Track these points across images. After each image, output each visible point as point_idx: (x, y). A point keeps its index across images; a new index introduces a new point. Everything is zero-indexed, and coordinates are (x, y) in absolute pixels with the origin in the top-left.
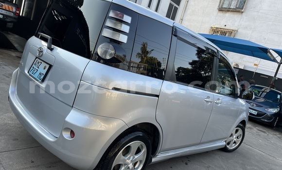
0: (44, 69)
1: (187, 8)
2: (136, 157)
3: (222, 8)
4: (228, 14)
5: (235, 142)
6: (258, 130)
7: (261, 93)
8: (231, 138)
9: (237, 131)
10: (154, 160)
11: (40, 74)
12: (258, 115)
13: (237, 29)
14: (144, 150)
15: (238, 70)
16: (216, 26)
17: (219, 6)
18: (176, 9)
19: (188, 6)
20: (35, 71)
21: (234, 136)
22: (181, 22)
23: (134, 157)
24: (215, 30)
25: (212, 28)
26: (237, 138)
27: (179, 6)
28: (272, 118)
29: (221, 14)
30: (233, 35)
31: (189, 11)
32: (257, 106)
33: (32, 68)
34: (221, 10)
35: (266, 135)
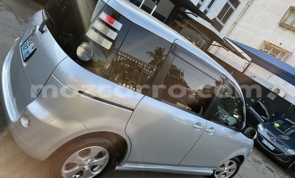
0: (33, 48)
1: (246, 12)
2: (95, 161)
3: (284, 23)
4: (288, 33)
5: (225, 174)
6: (267, 167)
7: (290, 128)
8: (222, 169)
9: (231, 164)
10: (117, 168)
11: (27, 52)
12: (274, 151)
13: (292, 51)
14: (106, 157)
15: (276, 96)
16: (270, 42)
17: (281, 21)
18: (232, 11)
19: (247, 10)
20: (26, 47)
21: (226, 168)
22: (234, 26)
23: (92, 160)
24: (268, 46)
25: (265, 41)
26: (230, 170)
27: (236, 8)
28: (288, 160)
29: (280, 30)
30: (285, 56)
31: (246, 16)
32: (277, 141)
33: (25, 43)
34: (282, 25)
35: (273, 175)
